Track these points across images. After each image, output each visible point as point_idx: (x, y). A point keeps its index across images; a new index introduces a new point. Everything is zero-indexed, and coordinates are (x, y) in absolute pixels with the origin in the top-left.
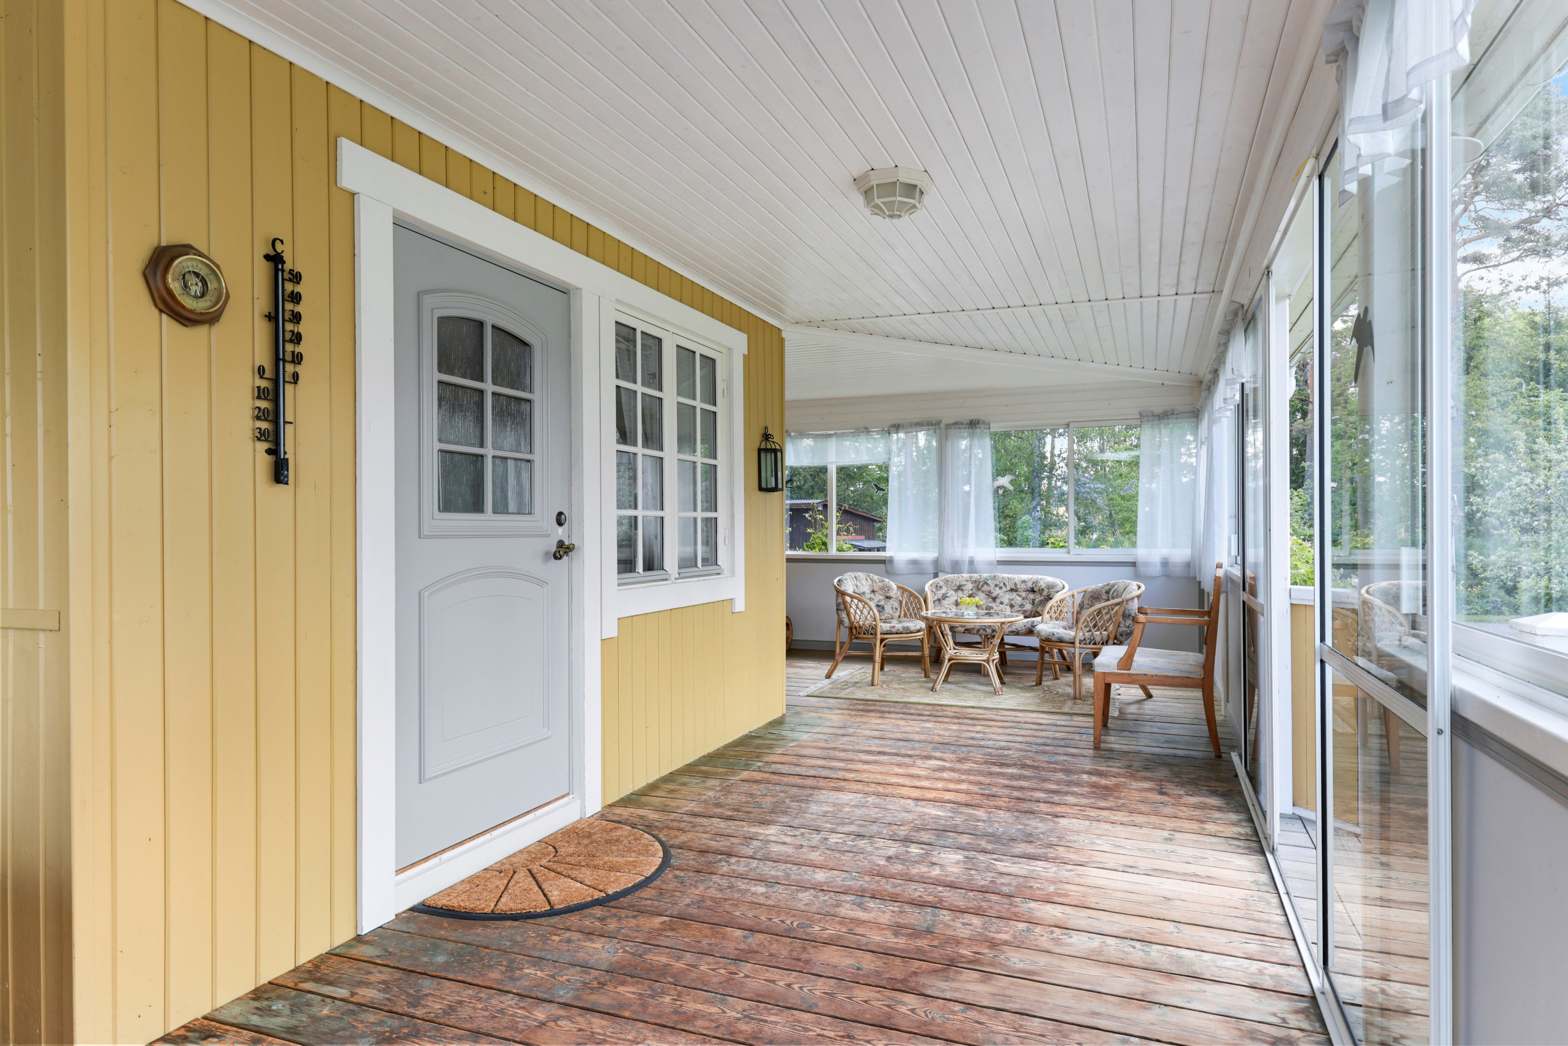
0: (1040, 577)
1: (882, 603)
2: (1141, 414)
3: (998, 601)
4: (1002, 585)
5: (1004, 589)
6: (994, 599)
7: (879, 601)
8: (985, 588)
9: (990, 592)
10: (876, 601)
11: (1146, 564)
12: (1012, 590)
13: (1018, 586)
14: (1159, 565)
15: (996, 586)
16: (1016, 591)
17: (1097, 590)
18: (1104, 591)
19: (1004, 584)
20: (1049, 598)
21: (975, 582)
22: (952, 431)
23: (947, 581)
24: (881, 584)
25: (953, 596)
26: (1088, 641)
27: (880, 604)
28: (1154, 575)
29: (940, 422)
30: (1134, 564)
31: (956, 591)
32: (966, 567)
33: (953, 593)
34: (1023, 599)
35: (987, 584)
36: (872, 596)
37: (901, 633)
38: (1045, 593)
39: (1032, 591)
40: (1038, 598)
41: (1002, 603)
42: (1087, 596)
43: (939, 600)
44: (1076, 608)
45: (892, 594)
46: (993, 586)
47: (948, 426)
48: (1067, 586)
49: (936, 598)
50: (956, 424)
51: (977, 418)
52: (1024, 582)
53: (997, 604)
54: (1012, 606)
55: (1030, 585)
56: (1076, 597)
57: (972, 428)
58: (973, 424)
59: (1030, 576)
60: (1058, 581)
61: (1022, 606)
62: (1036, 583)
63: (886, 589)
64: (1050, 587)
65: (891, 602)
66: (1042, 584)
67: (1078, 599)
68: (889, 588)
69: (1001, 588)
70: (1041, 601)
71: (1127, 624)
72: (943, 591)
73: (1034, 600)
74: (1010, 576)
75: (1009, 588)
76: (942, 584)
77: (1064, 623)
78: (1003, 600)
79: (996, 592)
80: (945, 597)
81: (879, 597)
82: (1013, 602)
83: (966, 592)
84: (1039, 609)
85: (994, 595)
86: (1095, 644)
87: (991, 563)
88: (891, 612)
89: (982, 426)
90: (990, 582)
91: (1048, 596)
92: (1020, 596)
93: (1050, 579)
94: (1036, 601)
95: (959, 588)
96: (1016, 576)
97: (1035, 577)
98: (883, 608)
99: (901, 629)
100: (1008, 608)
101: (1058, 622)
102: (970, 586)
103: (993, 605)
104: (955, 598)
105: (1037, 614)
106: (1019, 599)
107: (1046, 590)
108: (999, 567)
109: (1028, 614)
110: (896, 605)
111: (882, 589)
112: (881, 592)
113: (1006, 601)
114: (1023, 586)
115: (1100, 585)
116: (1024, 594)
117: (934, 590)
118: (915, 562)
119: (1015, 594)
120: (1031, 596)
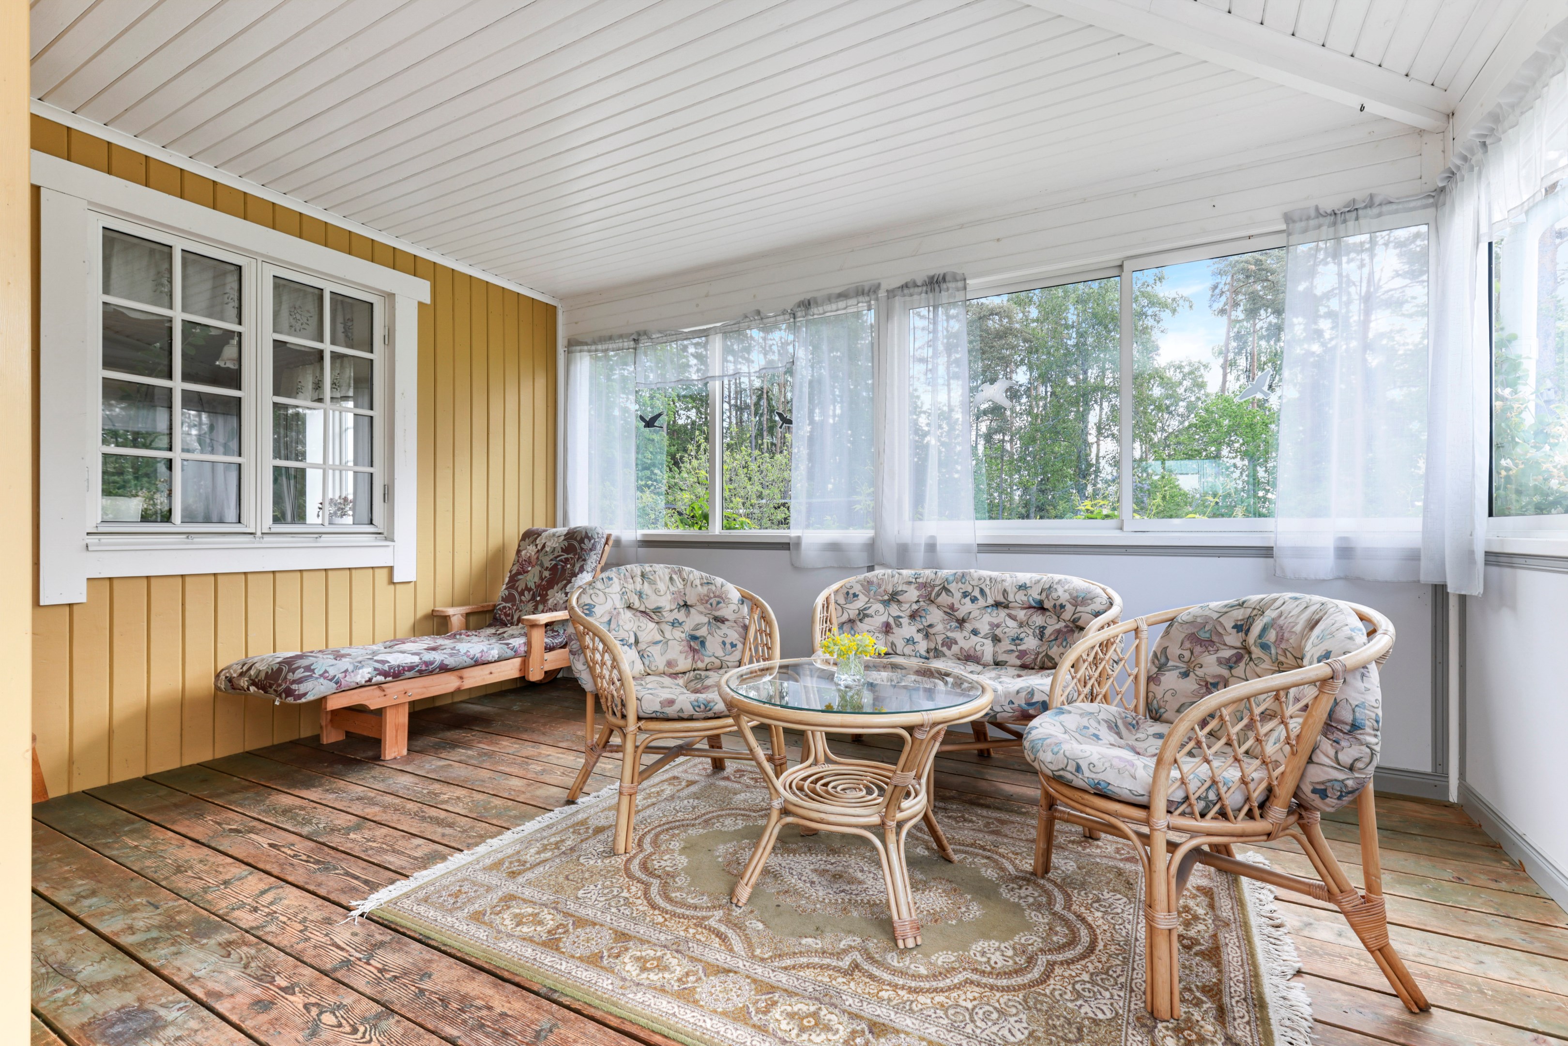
0: (1057, 577)
1: (703, 632)
2: (1288, 218)
3: (968, 626)
4: (977, 593)
5: (981, 602)
6: (961, 622)
7: (697, 627)
8: (944, 599)
9: (952, 607)
10: (688, 626)
11: (1300, 552)
12: (997, 605)
13: (1011, 598)
14: (1331, 553)
15: (965, 595)
16: (1007, 607)
17: (1207, 620)
18: (1229, 624)
19: (982, 591)
20: (1077, 627)
21: (924, 585)
22: (898, 301)
23: (870, 583)
24: (704, 590)
25: (880, 615)
26: (1198, 807)
27: (698, 633)
28: (1322, 576)
29: (878, 286)
30: (1267, 552)
31: (886, 603)
32: (920, 556)
33: (880, 607)
34: (1021, 625)
35: (947, 591)
36: (681, 616)
37: (691, 719)
38: (1067, 615)
39: (1040, 608)
40: (1053, 625)
41: (975, 632)
42: (1178, 634)
43: (851, 621)
44: (1145, 666)
45: (725, 612)
46: (958, 595)
47: (891, 294)
48: (1117, 599)
49: (845, 618)
50: (906, 286)
51: (941, 271)
52: (1023, 587)
53: (965, 633)
54: (996, 639)
55: (1035, 594)
56: (1144, 635)
57: (933, 290)
58: (935, 283)
59: (1036, 576)
60: (1097, 588)
61: (1017, 640)
62: (1048, 590)
63: (716, 599)
64: (1080, 600)
65: (725, 629)
66: (1062, 595)
67: (1151, 642)
68: (721, 599)
69: (974, 600)
70: (1059, 632)
71: (1346, 757)
72: (860, 603)
73: (1042, 629)
74: (994, 574)
75: (990, 601)
76: (857, 589)
77: (1112, 710)
78: (977, 625)
79: (965, 608)
80: (863, 615)
81: (697, 618)
82: (998, 632)
83: (905, 606)
84: (1054, 652)
85: (960, 614)
86: (1223, 814)
87: (966, 549)
88: (720, 653)
89: (952, 285)
90: (953, 587)
91: (1074, 621)
92: (1013, 618)
93: (1078, 583)
94: (1048, 632)
95: (894, 598)
96: (1007, 576)
97: (1047, 577)
98: (703, 643)
99: (689, 710)
100: (988, 642)
101: (1094, 707)
102: (913, 594)
103: (957, 635)
104: (884, 619)
105: (1047, 664)
106: (1011, 623)
107: (1069, 608)
108: (981, 556)
109: (1028, 659)
110: (733, 636)
111: (704, 600)
112: (701, 608)
113: (984, 629)
114: (1021, 597)
115: (1214, 605)
116: (1021, 614)
117: (842, 601)
118: (835, 547)
119: (1003, 613)
120: (1038, 619)
